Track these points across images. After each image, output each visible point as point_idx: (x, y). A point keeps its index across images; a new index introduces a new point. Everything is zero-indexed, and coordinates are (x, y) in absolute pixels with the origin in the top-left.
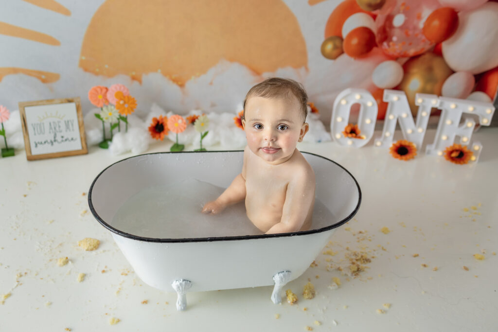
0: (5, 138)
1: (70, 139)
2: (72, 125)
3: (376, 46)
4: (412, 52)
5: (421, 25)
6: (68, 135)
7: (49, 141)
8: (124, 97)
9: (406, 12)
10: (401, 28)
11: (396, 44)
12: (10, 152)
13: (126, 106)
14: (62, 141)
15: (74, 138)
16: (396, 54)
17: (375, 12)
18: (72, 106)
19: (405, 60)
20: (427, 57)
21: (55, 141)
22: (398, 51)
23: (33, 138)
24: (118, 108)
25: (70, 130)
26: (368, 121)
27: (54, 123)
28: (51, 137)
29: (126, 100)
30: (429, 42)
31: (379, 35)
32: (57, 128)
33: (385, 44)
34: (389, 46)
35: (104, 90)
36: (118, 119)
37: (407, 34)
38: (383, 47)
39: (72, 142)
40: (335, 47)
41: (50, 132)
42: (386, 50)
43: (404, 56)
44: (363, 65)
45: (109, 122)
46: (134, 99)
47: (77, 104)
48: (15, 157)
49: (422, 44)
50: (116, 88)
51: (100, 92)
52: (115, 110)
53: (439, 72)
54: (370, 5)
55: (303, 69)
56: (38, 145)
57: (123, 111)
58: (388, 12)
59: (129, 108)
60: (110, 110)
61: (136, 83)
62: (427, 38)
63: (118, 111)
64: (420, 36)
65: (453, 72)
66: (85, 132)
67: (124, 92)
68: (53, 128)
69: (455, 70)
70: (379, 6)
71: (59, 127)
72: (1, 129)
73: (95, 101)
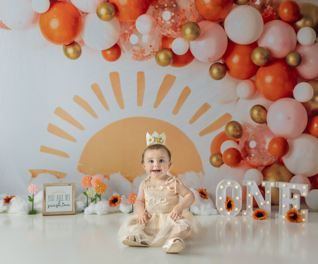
0: (33, 203)
2: (69, 198)
3: (243, 159)
4: (265, 163)
5: (267, 147)
6: (66, 202)
7: (56, 205)
8: (100, 183)
9: (255, 140)
10: (255, 148)
11: (254, 159)
12: (34, 212)
13: (101, 188)
14: (63, 205)
16: (255, 164)
17: (237, 140)
18: (71, 187)
19: (262, 168)
20: (275, 165)
21: (59, 205)
22: (257, 163)
23: (48, 203)
24: (96, 189)
25: (67, 200)
26: (238, 198)
27: (60, 195)
28: (57, 203)
29: (101, 185)
30: (274, 157)
31: (243, 153)
32: (61, 199)
33: (248, 158)
34: (250, 159)
35: (91, 178)
36: (96, 196)
37: (259, 152)
38: (247, 160)
39: (68, 206)
40: (218, 160)
41: (57, 200)
42: (249, 161)
43: (261, 166)
44: (237, 171)
45: (90, 197)
46: (105, 184)
47: (73, 186)
48: (36, 215)
49: (270, 158)
50: (96, 177)
51: (87, 179)
52: (94, 190)
53: (285, 175)
54: (234, 136)
55: (201, 173)
56: (50, 206)
57: (99, 191)
58: (245, 139)
59: (102, 190)
60: (92, 190)
61: (106, 179)
62: (273, 155)
63: (96, 191)
64: (268, 153)
65: (293, 175)
66: (75, 202)
67: (100, 180)
68: (59, 199)
69: (294, 174)
70: (239, 136)
71: (62, 198)
72: (32, 197)
73: (84, 184)
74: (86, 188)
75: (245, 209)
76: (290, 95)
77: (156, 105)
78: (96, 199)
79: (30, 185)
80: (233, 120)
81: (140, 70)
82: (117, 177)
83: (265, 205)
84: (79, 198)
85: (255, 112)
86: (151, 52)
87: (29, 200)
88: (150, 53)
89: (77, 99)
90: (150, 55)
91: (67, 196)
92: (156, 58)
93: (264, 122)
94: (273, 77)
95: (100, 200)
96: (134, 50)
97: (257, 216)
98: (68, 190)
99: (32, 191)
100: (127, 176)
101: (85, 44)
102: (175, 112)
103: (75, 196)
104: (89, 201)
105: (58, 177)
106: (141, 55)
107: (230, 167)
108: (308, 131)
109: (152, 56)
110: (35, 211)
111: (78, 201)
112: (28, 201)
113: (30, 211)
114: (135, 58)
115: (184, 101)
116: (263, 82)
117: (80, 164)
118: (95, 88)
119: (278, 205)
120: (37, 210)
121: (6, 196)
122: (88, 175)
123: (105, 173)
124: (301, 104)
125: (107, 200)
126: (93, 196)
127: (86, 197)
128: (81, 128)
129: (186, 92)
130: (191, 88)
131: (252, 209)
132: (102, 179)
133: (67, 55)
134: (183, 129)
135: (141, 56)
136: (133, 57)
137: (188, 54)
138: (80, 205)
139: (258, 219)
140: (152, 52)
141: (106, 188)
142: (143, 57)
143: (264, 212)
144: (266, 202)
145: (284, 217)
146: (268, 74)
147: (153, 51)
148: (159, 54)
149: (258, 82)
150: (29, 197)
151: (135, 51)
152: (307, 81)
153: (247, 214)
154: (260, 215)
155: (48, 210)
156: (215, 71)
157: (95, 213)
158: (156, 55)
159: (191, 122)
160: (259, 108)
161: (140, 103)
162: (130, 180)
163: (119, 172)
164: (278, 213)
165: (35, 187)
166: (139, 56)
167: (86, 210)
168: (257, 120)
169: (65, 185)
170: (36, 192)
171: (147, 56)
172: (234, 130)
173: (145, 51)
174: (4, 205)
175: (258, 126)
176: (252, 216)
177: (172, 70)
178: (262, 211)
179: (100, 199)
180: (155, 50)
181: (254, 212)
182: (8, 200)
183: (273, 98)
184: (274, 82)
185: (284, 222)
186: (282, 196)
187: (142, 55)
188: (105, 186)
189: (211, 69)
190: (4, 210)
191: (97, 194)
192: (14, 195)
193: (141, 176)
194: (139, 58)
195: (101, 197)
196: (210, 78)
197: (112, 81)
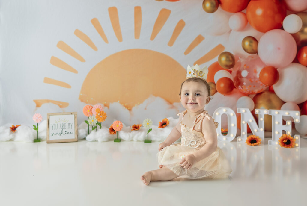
0: (38, 132)
2: (72, 126)
3: (235, 88)
4: (256, 91)
5: (258, 76)
6: (69, 131)
8: (101, 112)
9: (248, 69)
10: (247, 77)
11: (246, 87)
12: (38, 140)
13: (101, 116)
14: (65, 134)
15: (72, 133)
16: (247, 92)
17: (230, 69)
18: (73, 116)
19: (254, 95)
20: (266, 93)
21: (62, 133)
22: (248, 91)
23: (52, 131)
26: (233, 125)
27: (63, 124)
28: (60, 131)
29: (101, 113)
30: (265, 85)
31: (235, 82)
32: (64, 127)
33: (240, 86)
34: (242, 87)
35: (91, 107)
36: (96, 124)
37: (251, 81)
38: (239, 88)
39: (70, 134)
40: (212, 89)
41: (60, 129)
42: (241, 90)
43: (252, 93)
44: (230, 99)
45: (91, 125)
46: (105, 113)
47: (75, 115)
48: (41, 142)
49: (261, 86)
50: (97, 107)
51: (88, 108)
52: (95, 119)
53: (275, 103)
54: (227, 66)
56: (53, 135)
57: (99, 119)
58: (237, 69)
59: (103, 118)
60: (93, 119)
61: (106, 108)
62: (263, 83)
63: (97, 119)
64: (259, 82)
65: (284, 103)
66: (77, 130)
67: (100, 109)
68: (62, 127)
69: (285, 101)
70: (232, 66)
71: (65, 126)
72: (36, 126)
73: (85, 113)
74: (87, 116)
75: (240, 135)
76: (280, 26)
77: (152, 38)
78: (97, 127)
79: (34, 115)
80: (225, 50)
81: (137, 5)
82: (116, 106)
83: (259, 132)
84: (81, 126)
85: (247, 43)
87: (34, 128)
89: (78, 33)
91: (69, 124)
93: (256, 52)
94: (263, 10)
95: (101, 128)
97: (250, 143)
98: (71, 119)
99: (36, 120)
100: (126, 105)
102: (171, 43)
103: (77, 124)
104: (91, 129)
105: (61, 107)
107: (223, 95)
108: (297, 60)
110: (40, 139)
111: (80, 129)
112: (33, 130)
113: (35, 139)
115: (179, 33)
116: (254, 15)
117: (81, 94)
118: (95, 22)
119: (271, 131)
120: (42, 138)
121: (12, 125)
122: (89, 105)
123: (105, 103)
124: (290, 35)
125: (108, 128)
126: (94, 124)
127: (88, 125)
128: (82, 60)
129: (181, 25)
130: (185, 21)
131: (246, 136)
132: (102, 108)
134: (178, 60)
138: (82, 132)
139: (251, 145)
141: (106, 117)
143: (257, 138)
144: (260, 128)
145: (277, 143)
146: (259, 7)
149: (249, 14)
150: (34, 126)
152: (296, 13)
153: (242, 140)
154: (253, 141)
155: (52, 138)
156: (208, 5)
157: (96, 140)
159: (186, 53)
160: (251, 39)
161: (137, 35)
162: (129, 108)
163: (118, 101)
164: (272, 139)
165: (39, 116)
167: (88, 137)
168: (249, 51)
169: (68, 114)
170: (41, 121)
172: (226, 60)
174: (10, 134)
175: (249, 56)
176: (246, 142)
177: (167, 4)
178: (255, 137)
179: (101, 126)
181: (248, 138)
182: (14, 129)
183: (263, 30)
184: (264, 15)
185: (277, 148)
186: (274, 123)
188: (105, 115)
189: (204, 3)
190: (11, 138)
191: (97, 122)
192: (20, 124)
193: (139, 104)
195: (102, 125)
196: (203, 11)
197: (111, 15)
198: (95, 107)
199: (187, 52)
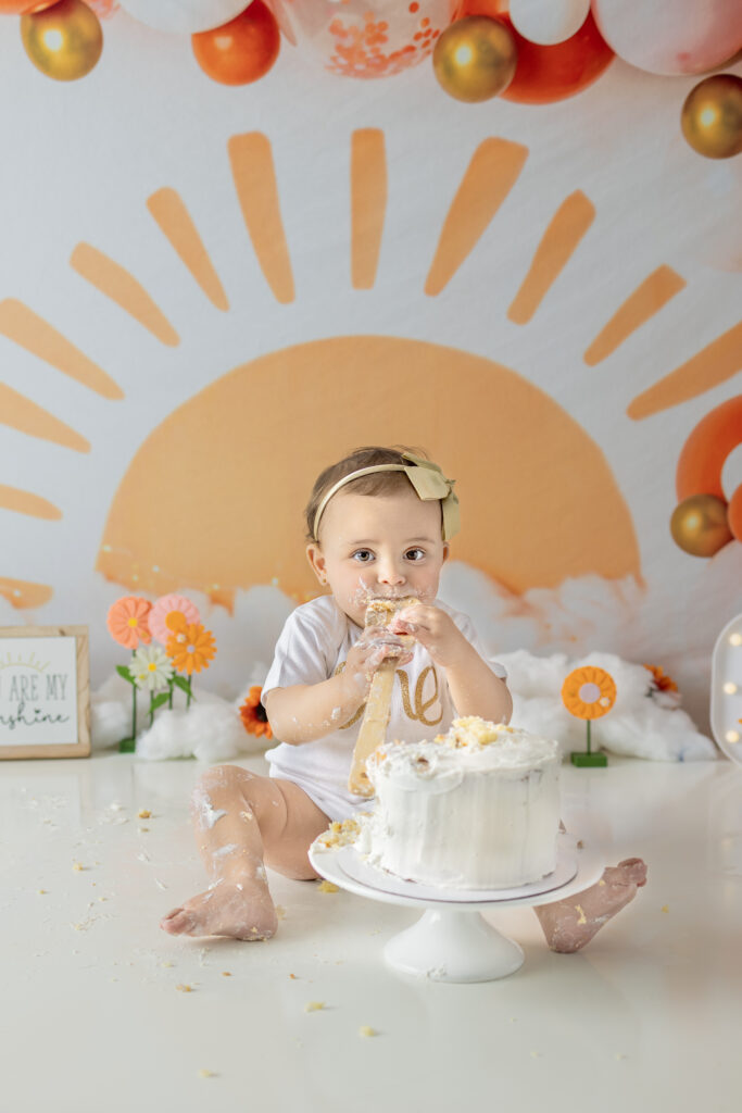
1: (54, 718)
2: (63, 687)
6: (50, 707)
7: (6, 718)
8: (188, 627)
13: (190, 649)
14: (36, 720)
15: (63, 718)
18: (70, 643)
21: (19, 719)
24: (171, 655)
25: (56, 698)
27: (23, 677)
28: (11, 709)
29: (192, 634)
32: (28, 691)
35: (146, 607)
36: (170, 682)
39: (58, 723)
40: (708, 524)
41: (11, 699)
45: (147, 687)
46: (209, 633)
47: (80, 640)
50: (170, 603)
51: (133, 611)
52: (163, 658)
55: (630, 579)
57: (182, 662)
59: (197, 656)
60: (152, 658)
61: (220, 611)
63: (171, 661)
66: (89, 706)
67: (187, 615)
68: (20, 690)
71: (34, 688)
73: (120, 632)
74: (128, 647)
77: (435, 285)
78: (170, 696)
81: (364, 123)
82: (265, 603)
86: (413, 35)
88: (408, 41)
89: (89, 262)
90: (411, 49)
91: (52, 681)
92: (435, 63)
95: (189, 702)
96: (336, 29)
98: (60, 656)
101: (118, 7)
102: (523, 309)
103: (89, 681)
105: (17, 604)
106: (367, 48)
109: (420, 52)
111: (99, 701)
114: (341, 66)
115: (563, 259)
117: (108, 548)
118: (166, 209)
122: (138, 595)
123: (216, 587)
126: (159, 682)
127: (131, 687)
128: (107, 388)
129: (574, 218)
130: (596, 198)
132: (197, 611)
133: (42, 60)
134: (552, 389)
135: (370, 55)
136: (334, 59)
137: (587, 38)
138: (111, 717)
140: (417, 37)
141: (215, 650)
142: (378, 61)
147: (423, 30)
148: (450, 45)
151: (343, 34)
156: (709, 117)
158: (439, 46)
159: (594, 355)
161: (363, 272)
163: (275, 581)
166: (362, 54)
169: (46, 632)
171: (395, 56)
173: (386, 33)
177: (508, 116)
179: (190, 694)
180: (434, 26)
187: (374, 51)
188: (209, 641)
189: (690, 105)
191: (174, 673)
194: (360, 67)
195: (193, 689)
196: (685, 148)
197: (240, 175)
198: (163, 605)
199: (596, 354)
